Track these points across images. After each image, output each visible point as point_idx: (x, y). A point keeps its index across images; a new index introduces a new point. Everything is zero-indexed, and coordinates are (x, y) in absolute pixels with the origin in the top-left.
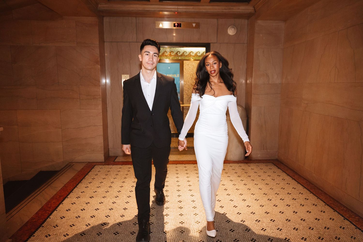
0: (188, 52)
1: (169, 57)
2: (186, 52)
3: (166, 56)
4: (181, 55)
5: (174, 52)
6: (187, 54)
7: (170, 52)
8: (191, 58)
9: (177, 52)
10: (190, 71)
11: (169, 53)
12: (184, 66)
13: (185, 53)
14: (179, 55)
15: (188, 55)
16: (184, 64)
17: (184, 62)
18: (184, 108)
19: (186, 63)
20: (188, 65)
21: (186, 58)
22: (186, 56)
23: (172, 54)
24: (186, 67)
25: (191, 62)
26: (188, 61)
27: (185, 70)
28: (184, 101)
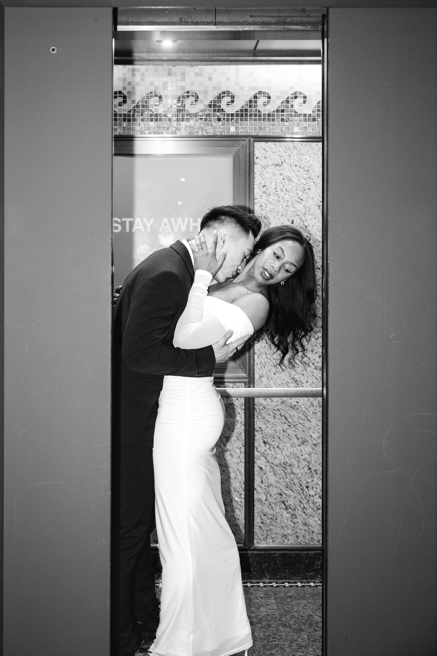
0: (278, 97)
1: (175, 124)
2: (269, 97)
3: (156, 117)
4: (242, 115)
5: (201, 97)
6: (271, 108)
8: (296, 129)
9: (219, 97)
10: (287, 197)
11: (170, 103)
12: (257, 169)
13: (261, 100)
14: (230, 110)
15: (278, 111)
16: (255, 160)
17: (257, 153)
18: (254, 408)
19: (265, 154)
20: (276, 166)
21: (268, 129)
22: (264, 115)
23: (191, 109)
24: (269, 176)
25: (292, 150)
26: (280, 146)
27: (262, 191)
28: (259, 366)
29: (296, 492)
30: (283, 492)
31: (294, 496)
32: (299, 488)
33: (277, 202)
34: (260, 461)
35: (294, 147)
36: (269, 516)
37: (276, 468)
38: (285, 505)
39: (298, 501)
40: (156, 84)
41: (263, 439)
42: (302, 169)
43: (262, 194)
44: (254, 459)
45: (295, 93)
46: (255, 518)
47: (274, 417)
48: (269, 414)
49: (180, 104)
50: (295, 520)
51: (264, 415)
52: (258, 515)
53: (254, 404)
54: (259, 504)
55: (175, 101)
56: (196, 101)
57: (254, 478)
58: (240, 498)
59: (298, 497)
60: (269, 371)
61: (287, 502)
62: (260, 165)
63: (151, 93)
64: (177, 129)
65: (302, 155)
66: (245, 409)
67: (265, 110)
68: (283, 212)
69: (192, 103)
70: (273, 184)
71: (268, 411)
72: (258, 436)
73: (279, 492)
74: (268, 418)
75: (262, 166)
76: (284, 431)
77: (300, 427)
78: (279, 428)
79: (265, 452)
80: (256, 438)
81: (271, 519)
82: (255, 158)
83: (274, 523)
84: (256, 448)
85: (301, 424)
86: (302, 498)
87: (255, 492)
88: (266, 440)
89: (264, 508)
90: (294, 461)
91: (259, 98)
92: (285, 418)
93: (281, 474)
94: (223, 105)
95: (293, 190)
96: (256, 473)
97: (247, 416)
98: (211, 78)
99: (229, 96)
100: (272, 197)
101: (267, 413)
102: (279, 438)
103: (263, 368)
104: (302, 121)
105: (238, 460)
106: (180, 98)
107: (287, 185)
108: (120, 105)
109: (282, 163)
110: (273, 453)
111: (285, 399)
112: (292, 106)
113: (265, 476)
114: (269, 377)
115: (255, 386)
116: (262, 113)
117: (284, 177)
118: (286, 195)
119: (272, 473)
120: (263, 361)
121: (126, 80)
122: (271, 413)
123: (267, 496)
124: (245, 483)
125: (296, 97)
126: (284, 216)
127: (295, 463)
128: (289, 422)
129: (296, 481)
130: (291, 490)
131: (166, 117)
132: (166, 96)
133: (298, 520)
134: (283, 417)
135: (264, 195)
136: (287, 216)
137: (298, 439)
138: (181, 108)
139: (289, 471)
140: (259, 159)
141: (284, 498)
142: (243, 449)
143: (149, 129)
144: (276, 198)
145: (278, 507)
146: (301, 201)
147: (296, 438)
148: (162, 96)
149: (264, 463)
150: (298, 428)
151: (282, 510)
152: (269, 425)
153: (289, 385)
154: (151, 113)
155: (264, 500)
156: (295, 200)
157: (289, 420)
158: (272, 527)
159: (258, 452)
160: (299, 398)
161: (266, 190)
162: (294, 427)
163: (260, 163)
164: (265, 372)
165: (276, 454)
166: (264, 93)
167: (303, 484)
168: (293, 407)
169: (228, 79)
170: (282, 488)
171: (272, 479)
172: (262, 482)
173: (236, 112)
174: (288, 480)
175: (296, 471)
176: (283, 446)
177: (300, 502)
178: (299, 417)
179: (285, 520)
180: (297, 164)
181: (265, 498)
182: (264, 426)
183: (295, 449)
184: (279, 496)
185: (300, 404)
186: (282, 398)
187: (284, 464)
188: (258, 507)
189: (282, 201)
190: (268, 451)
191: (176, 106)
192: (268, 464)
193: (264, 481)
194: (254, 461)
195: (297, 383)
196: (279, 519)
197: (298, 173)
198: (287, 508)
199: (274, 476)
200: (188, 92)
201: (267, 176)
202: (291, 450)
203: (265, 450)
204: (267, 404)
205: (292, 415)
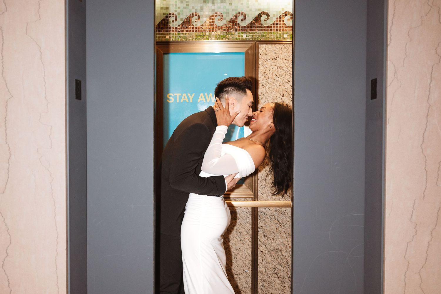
0: (274, 15)
1: (207, 33)
2: (268, 15)
3: (196, 29)
4: (251, 27)
5: (224, 16)
6: (270, 22)
7: (212, 18)
8: (286, 36)
9: (236, 16)
10: (279, 80)
11: (205, 20)
12: (260, 62)
13: (263, 17)
14: (244, 24)
15: (274, 24)
16: (259, 56)
17: (260, 51)
18: (258, 214)
19: (266, 52)
20: (273, 60)
21: (267, 36)
22: (265, 27)
23: (218, 24)
24: (268, 66)
25: (283, 50)
26: (276, 47)
27: (263, 76)
28: (261, 188)
29: (284, 267)
30: (276, 267)
31: (283, 269)
32: (286, 265)
33: (273, 83)
34: (261, 247)
35: (285, 47)
36: (267, 282)
37: (272, 252)
38: (277, 275)
39: (286, 273)
40: (196, 8)
41: (263, 234)
42: (289, 61)
43: (263, 78)
44: (258, 246)
45: (286, 12)
46: (258, 283)
47: (271, 220)
48: (267, 218)
49: (211, 21)
50: (284, 285)
51: (264, 218)
52: (260, 281)
53: (258, 212)
54: (261, 274)
55: (208, 19)
56: (221, 18)
57: (258, 258)
58: (249, 270)
59: (286, 271)
60: (268, 191)
61: (279, 273)
62: (262, 59)
63: (193, 14)
64: (209, 37)
65: (289, 53)
66: (252, 215)
67: (266, 24)
68: (277, 89)
69: (219, 20)
70: (271, 71)
71: (266, 216)
72: (260, 232)
73: (274, 267)
74: (267, 220)
75: (263, 60)
76: (277, 229)
77: (287, 226)
78: (274, 227)
79: (265, 242)
80: (259, 233)
81: (269, 284)
82: (259, 55)
83: (270, 286)
84: (259, 239)
85: (288, 224)
86: (288, 271)
87: (258, 267)
88: (265, 234)
89: (264, 277)
90: (283, 248)
91: (262, 16)
92: (278, 220)
93: (275, 256)
94: (239, 21)
95: (283, 75)
96: (259, 255)
97: (253, 219)
98: (231, 3)
99: (242, 15)
100: (270, 80)
101: (266, 217)
102: (274, 233)
103: (264, 189)
104: (289, 30)
105: (248, 247)
106: (211, 17)
107: (279, 71)
108: (173, 22)
109: (277, 58)
110: (270, 243)
111: (278, 208)
112: (283, 21)
113: (264, 257)
114: (268, 195)
115: (258, 200)
116: (264, 26)
117: (277, 67)
118: (279, 78)
119: (269, 255)
120: (263, 184)
121: (177, 6)
122: (269, 217)
123: (266, 270)
124: (252, 261)
125: (286, 15)
126: (278, 92)
127: (284, 249)
128: (280, 223)
129: (284, 260)
130: (281, 266)
131: (202, 29)
132: (202, 16)
133: (286, 285)
134: (276, 220)
135: (265, 78)
136: (280, 92)
137: (286, 234)
138: (212, 23)
139: (280, 254)
140: (262, 56)
141: (277, 271)
142: (251, 240)
143: (192, 37)
144: (272, 80)
145: (273, 277)
146: (288, 82)
147: (284, 233)
148: (200, 16)
149: (264, 249)
150: (286, 227)
151: (276, 278)
152: (267, 225)
153: (281, 199)
154: (193, 26)
155: (264, 272)
156: (285, 82)
157: (280, 222)
158: (269, 289)
159: (260, 241)
160: (286, 208)
161: (266, 75)
162: (283, 227)
163: (262, 58)
164: (265, 191)
165: (272, 243)
166: (265, 13)
167: (289, 262)
168: (282, 214)
169: (242, 4)
170: (276, 265)
171: (269, 259)
172: (263, 261)
173: (247, 25)
174: (279, 259)
175: (284, 254)
176: (276, 238)
177: (287, 274)
178: (287, 220)
179: (277, 285)
180: (286, 58)
181: (265, 270)
182: (264, 225)
183: (284, 240)
184: (274, 270)
185: (287, 212)
186: (276, 208)
187: (277, 249)
188: (260, 276)
189: (276, 82)
190: (267, 241)
191: (208, 22)
192: (267, 249)
193: (264, 260)
194: (258, 247)
195: (286, 198)
196: (273, 284)
197: (287, 64)
198: (279, 277)
199: (270, 257)
200: (216, 13)
201: (267, 66)
202: (281, 241)
203: (265, 241)
204: (266, 212)
205: (282, 219)
